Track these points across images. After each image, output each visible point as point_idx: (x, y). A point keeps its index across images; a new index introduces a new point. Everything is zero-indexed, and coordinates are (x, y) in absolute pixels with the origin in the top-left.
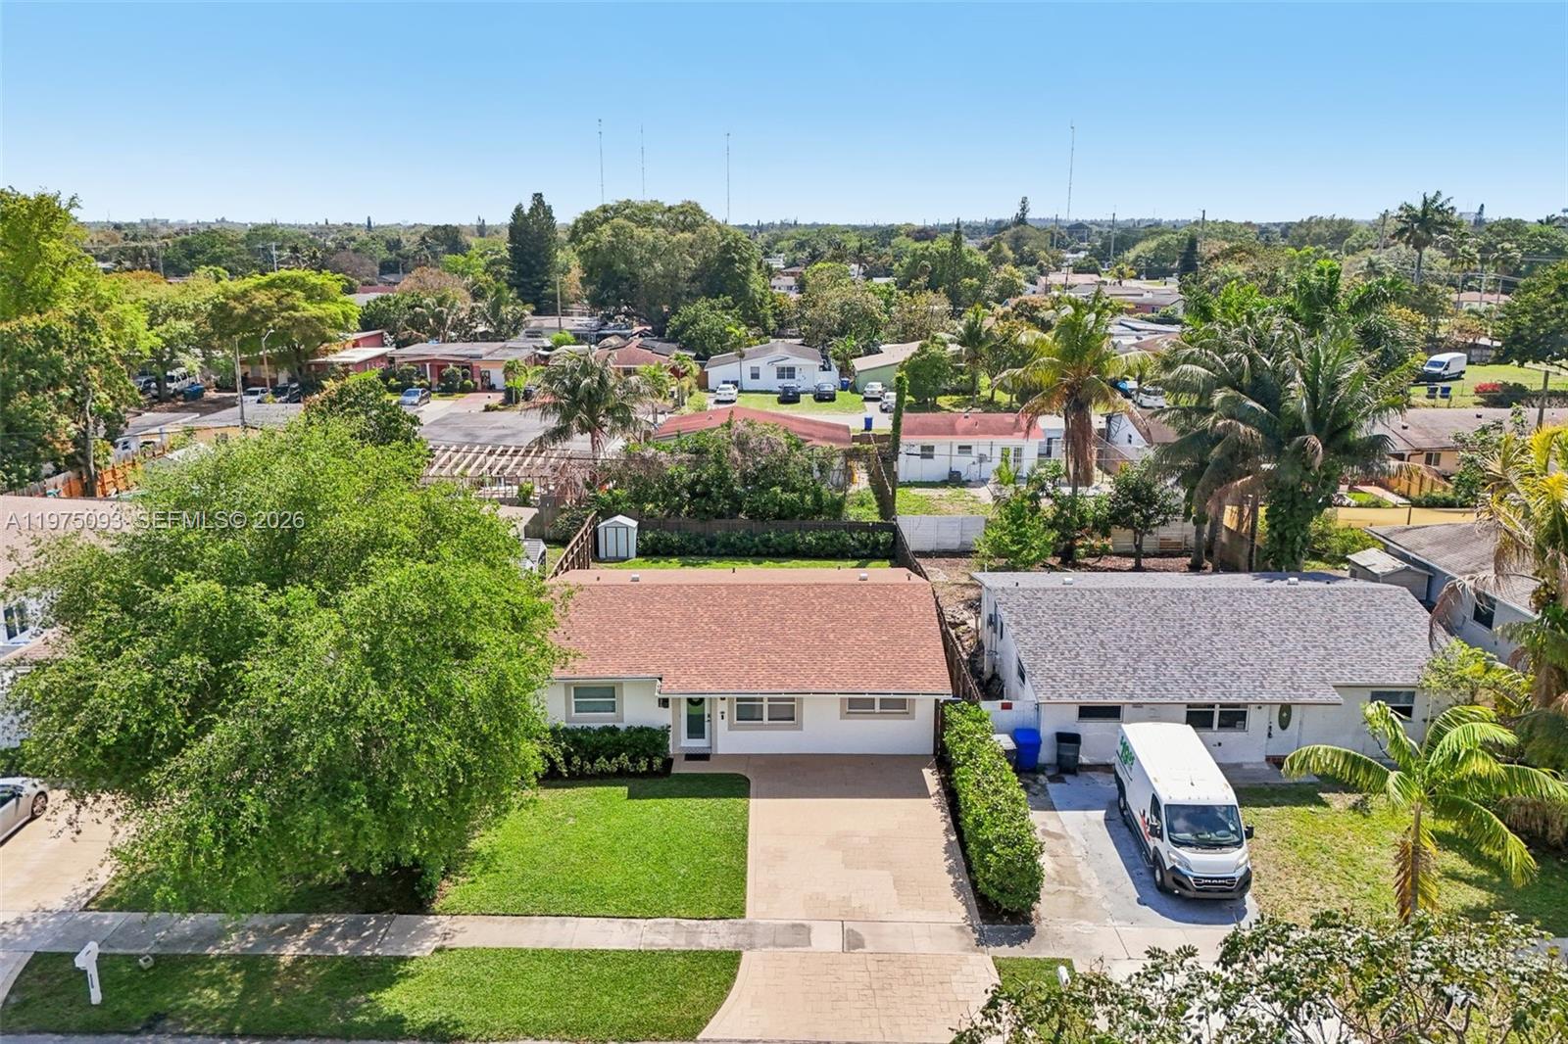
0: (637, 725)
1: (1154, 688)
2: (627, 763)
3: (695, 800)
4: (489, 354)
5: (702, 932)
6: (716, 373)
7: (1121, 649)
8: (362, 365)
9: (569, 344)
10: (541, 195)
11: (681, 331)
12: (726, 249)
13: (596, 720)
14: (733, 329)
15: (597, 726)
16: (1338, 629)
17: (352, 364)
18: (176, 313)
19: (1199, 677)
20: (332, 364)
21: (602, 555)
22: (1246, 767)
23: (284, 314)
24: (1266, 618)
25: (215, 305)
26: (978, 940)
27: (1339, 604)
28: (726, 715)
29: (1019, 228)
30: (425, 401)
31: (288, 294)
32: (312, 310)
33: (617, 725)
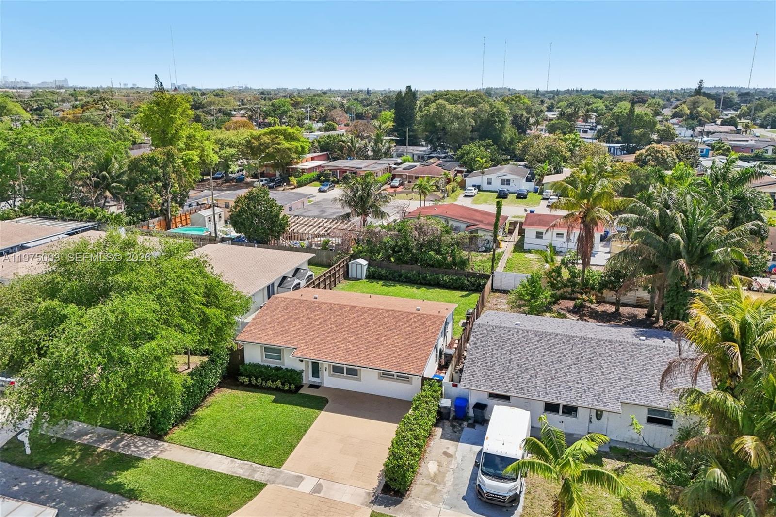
0: (290, 368)
1: (522, 389)
2: (280, 385)
3: (299, 408)
4: (366, 167)
5: (258, 471)
6: (470, 181)
7: (518, 365)
8: (311, 170)
9: (409, 162)
10: (410, 87)
11: (462, 157)
12: (493, 115)
13: (273, 363)
14: (479, 159)
15: (273, 365)
16: (646, 370)
17: (306, 169)
18: (230, 146)
19: (550, 386)
20: (297, 168)
21: (350, 276)
22: (574, 436)
23: (274, 146)
24: (610, 358)
25: (247, 141)
26: (372, 501)
27: (657, 356)
28: (327, 369)
29: (696, 97)
30: (332, 188)
31: (277, 137)
32: (286, 145)
33: (282, 366)
